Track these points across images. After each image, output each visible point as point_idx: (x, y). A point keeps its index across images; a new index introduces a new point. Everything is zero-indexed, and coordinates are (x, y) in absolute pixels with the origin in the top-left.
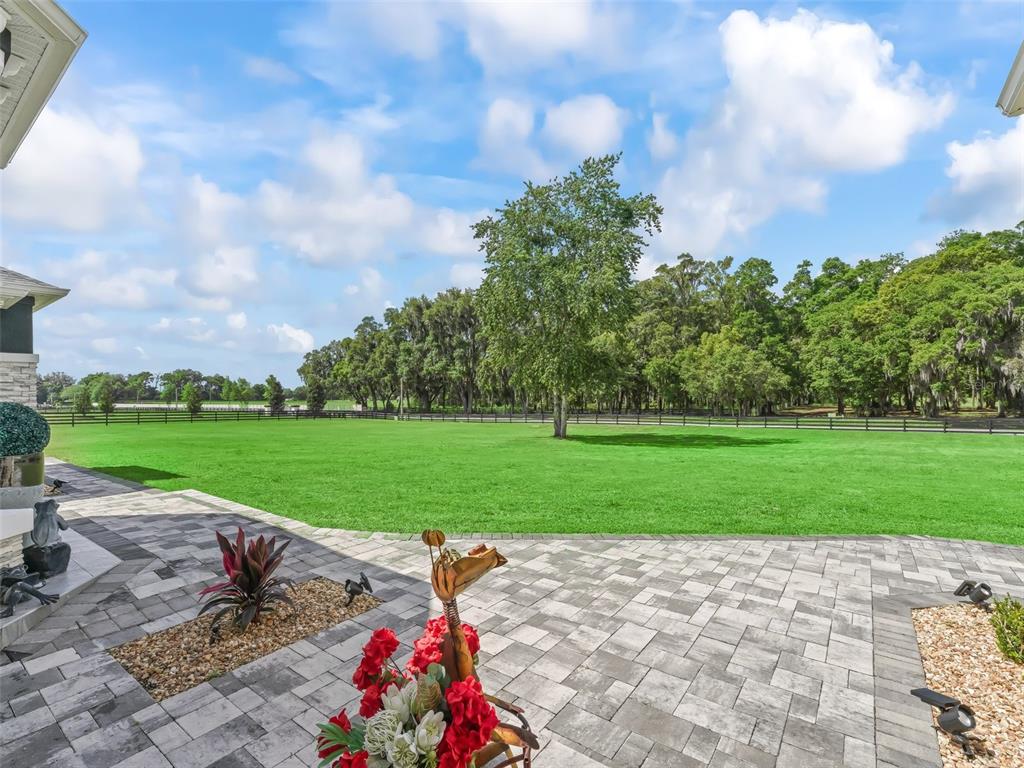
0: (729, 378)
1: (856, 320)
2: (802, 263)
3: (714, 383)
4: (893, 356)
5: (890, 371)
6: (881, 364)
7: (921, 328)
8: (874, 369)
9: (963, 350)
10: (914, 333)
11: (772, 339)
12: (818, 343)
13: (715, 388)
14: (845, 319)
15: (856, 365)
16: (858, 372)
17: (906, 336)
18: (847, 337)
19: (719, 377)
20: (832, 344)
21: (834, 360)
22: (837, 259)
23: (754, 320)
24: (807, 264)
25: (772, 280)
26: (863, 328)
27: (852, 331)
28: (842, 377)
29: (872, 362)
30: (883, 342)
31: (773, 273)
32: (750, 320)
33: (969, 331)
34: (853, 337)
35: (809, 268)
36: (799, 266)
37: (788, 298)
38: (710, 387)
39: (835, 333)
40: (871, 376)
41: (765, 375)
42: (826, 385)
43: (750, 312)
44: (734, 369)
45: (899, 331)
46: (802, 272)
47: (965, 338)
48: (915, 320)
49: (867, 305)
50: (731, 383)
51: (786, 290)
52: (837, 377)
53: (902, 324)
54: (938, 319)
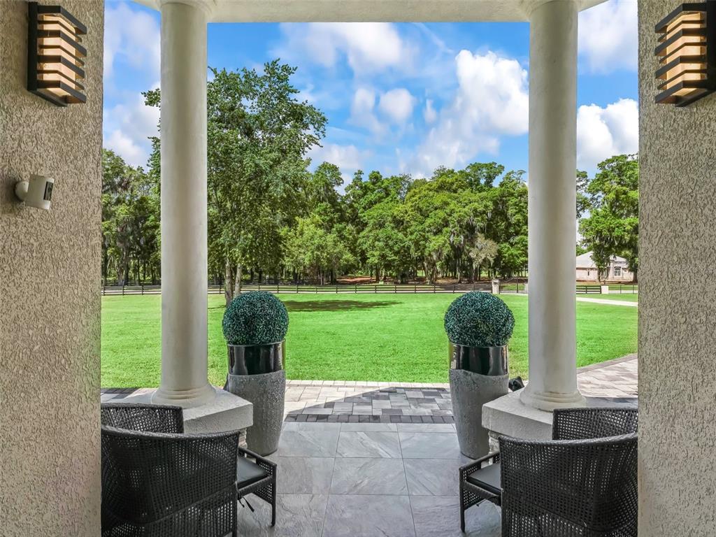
0: (317, 255)
1: (395, 217)
2: (357, 172)
3: (306, 258)
4: (417, 243)
5: (414, 254)
6: (409, 248)
7: (431, 226)
8: (405, 251)
9: (453, 242)
10: (427, 229)
11: (340, 226)
12: (370, 231)
13: (307, 262)
14: (388, 216)
15: (396, 249)
16: (396, 253)
17: (424, 230)
18: (389, 228)
19: (309, 254)
20: (381, 234)
21: (381, 244)
22: (378, 173)
23: (328, 210)
24: (360, 173)
25: (339, 182)
26: (399, 223)
27: (392, 225)
28: (387, 256)
29: (404, 246)
30: (412, 234)
31: (341, 176)
32: (325, 210)
33: (456, 230)
34: (393, 228)
35: (362, 176)
36: (356, 174)
37: (348, 196)
38: (301, 261)
39: (381, 226)
40: (403, 256)
41: (341, 253)
42: (376, 261)
43: (324, 204)
44: (319, 248)
45: (420, 227)
46: (357, 178)
47: (454, 234)
48: (428, 221)
49: (401, 207)
50: (318, 258)
51: (346, 190)
52: (383, 257)
53: (422, 223)
54: (440, 221)
